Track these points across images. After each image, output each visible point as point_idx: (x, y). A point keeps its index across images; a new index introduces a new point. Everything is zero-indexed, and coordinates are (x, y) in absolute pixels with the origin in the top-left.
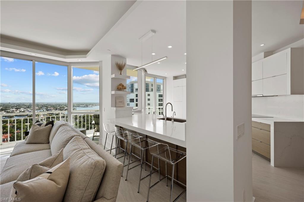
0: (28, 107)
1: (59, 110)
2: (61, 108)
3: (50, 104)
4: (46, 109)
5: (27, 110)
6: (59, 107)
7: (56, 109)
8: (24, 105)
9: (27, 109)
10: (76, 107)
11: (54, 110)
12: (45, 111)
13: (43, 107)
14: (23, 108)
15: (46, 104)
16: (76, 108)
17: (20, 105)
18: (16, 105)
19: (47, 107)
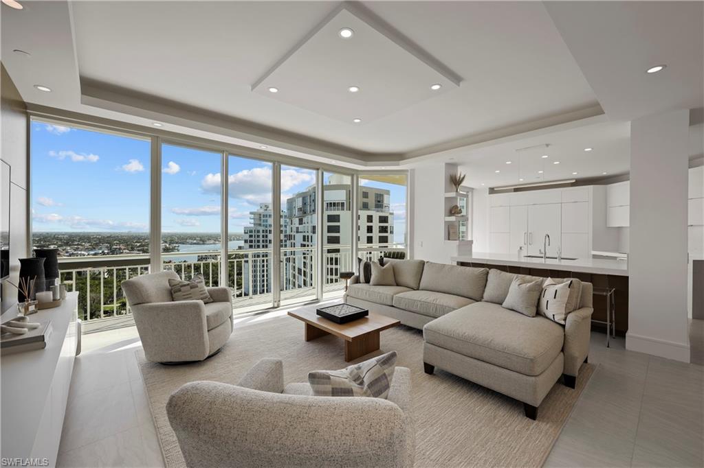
0: (67, 244)
1: (139, 250)
2: (143, 246)
3: (118, 236)
4: (107, 247)
5: (63, 250)
6: (138, 244)
7: (132, 248)
8: (57, 239)
9: (65, 247)
10: (177, 243)
11: (127, 251)
12: (108, 254)
13: (100, 242)
14: (55, 244)
15: (108, 237)
16: (177, 245)
17: (46, 238)
18: (37, 239)
19: (111, 244)
